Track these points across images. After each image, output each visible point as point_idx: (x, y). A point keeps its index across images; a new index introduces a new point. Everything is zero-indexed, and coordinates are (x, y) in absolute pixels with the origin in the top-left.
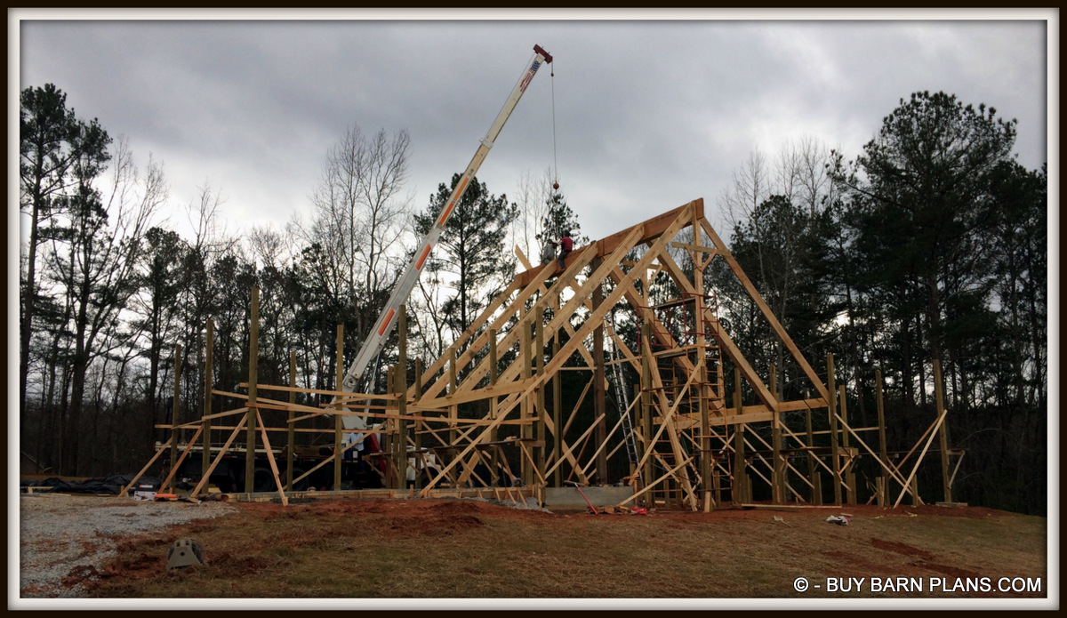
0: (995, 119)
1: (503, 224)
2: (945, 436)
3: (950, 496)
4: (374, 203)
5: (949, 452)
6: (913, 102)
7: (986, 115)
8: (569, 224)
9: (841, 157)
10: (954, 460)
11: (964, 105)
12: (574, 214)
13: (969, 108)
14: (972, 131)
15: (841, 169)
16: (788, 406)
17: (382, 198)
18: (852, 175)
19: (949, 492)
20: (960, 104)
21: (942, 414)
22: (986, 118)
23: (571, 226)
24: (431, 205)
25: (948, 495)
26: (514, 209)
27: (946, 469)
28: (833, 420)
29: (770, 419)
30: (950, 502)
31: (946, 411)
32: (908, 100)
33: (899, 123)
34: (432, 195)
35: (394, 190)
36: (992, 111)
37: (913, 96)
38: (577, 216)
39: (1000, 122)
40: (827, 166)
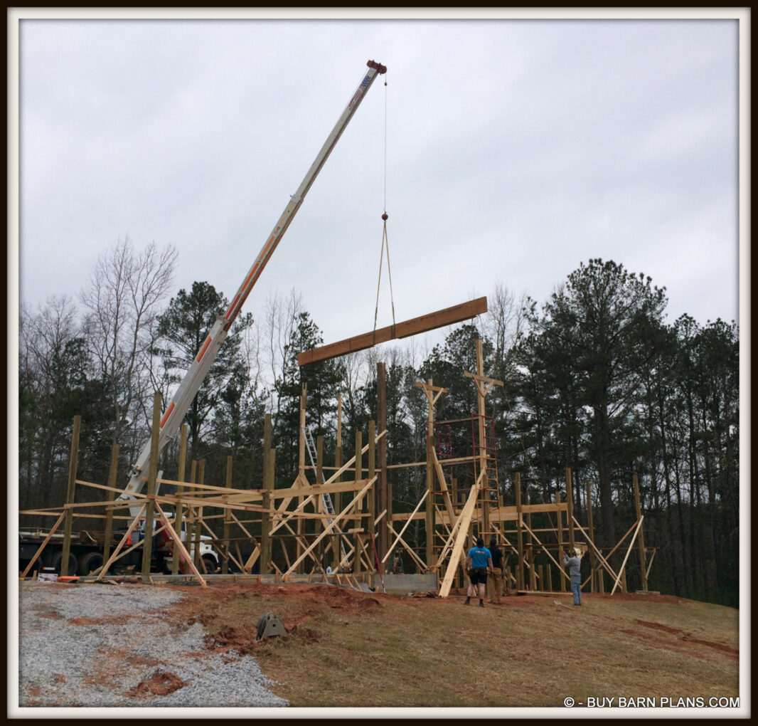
0: (652, 285)
1: (237, 330)
2: (643, 538)
3: (646, 586)
4: (139, 306)
5: (645, 550)
6: (591, 267)
7: (645, 281)
8: (315, 339)
9: (535, 303)
10: (649, 555)
11: (629, 273)
12: (320, 330)
13: (632, 276)
14: (634, 293)
15: (535, 312)
16: (531, 509)
17: (147, 303)
18: (544, 319)
19: (646, 582)
20: (626, 271)
21: (640, 519)
22: (645, 284)
23: (316, 341)
24: (171, 308)
25: (645, 585)
26: (248, 318)
27: (643, 564)
28: (570, 522)
29: (516, 518)
30: (647, 591)
31: (643, 517)
32: (587, 264)
33: (581, 282)
34: (173, 299)
35: (161, 297)
36: (649, 279)
37: (591, 261)
38: (322, 332)
39: (656, 288)
40: (524, 309)
